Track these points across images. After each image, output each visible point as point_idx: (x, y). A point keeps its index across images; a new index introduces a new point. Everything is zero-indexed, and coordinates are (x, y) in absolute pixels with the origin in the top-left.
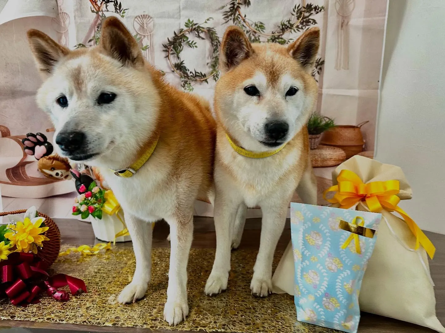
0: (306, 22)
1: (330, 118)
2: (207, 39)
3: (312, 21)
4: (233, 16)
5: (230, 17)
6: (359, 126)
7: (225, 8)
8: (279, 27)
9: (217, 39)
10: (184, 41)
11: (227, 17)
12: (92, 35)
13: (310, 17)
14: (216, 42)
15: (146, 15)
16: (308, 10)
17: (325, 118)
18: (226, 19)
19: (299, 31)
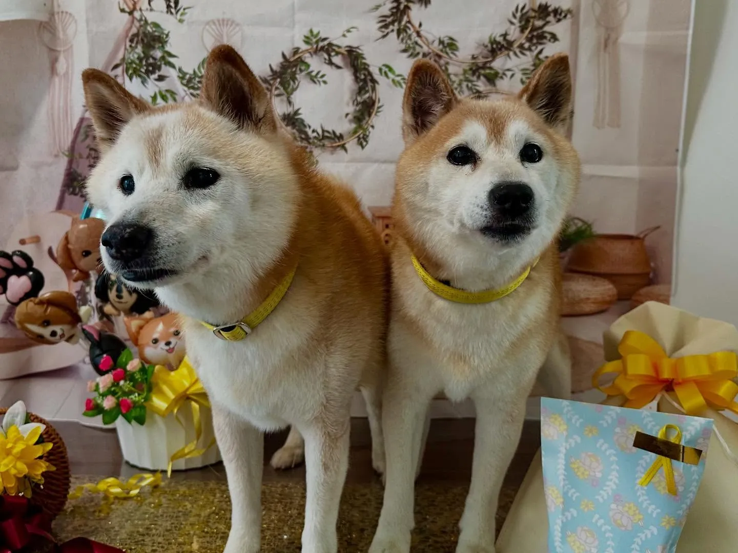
0: (538, 37)
1: (585, 219)
2: (347, 67)
3: (549, 36)
4: (396, 24)
5: (391, 27)
6: (642, 236)
7: (381, 9)
8: (486, 46)
9: (366, 67)
10: (301, 71)
11: (386, 26)
12: (120, 56)
13: (547, 29)
14: (364, 75)
15: (228, 21)
16: (542, 15)
17: (576, 221)
18: (383, 30)
19: (523, 54)
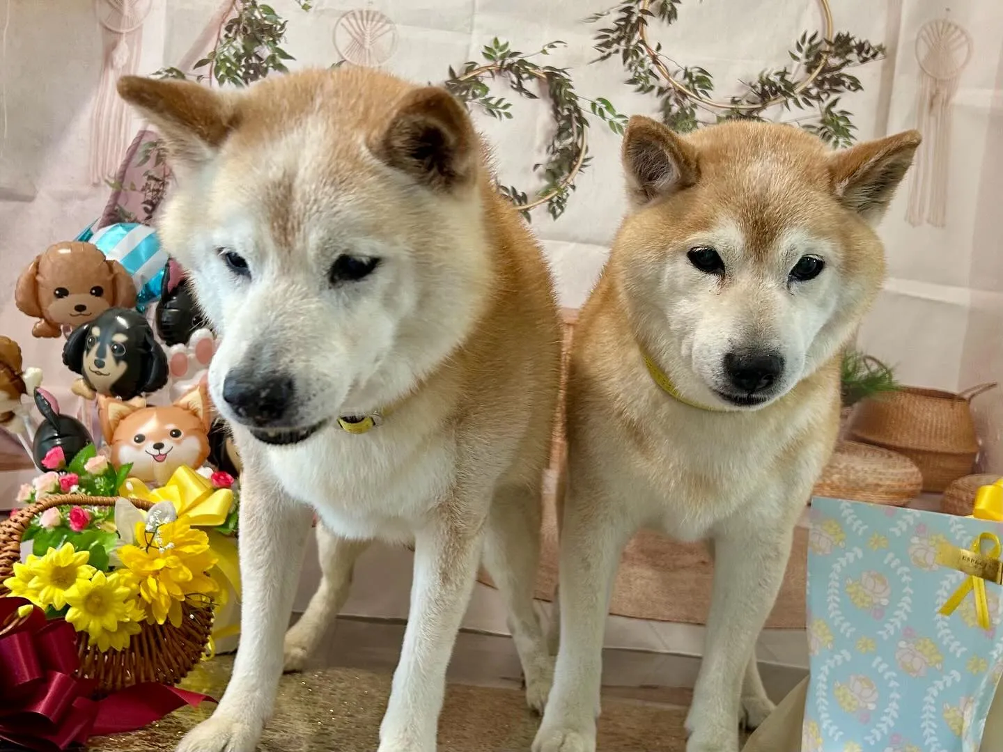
0: (832, 82)
1: (883, 362)
2: (544, 96)
3: (848, 82)
4: (623, 43)
5: (615, 46)
6: (967, 396)
7: (603, 19)
8: (754, 87)
9: (572, 99)
10: (475, 96)
11: (608, 45)
12: (210, 49)
13: (845, 70)
14: (569, 110)
15: (375, 14)
16: (840, 50)
17: (869, 362)
18: (603, 49)
19: (809, 104)
